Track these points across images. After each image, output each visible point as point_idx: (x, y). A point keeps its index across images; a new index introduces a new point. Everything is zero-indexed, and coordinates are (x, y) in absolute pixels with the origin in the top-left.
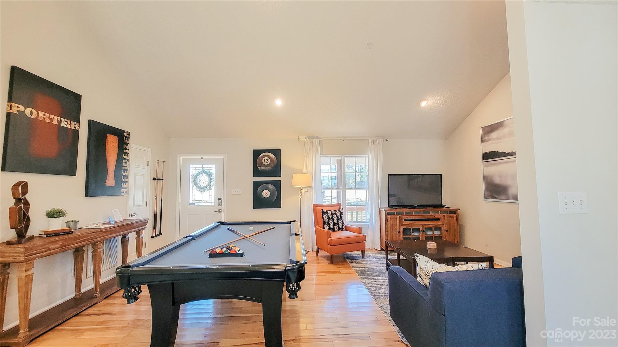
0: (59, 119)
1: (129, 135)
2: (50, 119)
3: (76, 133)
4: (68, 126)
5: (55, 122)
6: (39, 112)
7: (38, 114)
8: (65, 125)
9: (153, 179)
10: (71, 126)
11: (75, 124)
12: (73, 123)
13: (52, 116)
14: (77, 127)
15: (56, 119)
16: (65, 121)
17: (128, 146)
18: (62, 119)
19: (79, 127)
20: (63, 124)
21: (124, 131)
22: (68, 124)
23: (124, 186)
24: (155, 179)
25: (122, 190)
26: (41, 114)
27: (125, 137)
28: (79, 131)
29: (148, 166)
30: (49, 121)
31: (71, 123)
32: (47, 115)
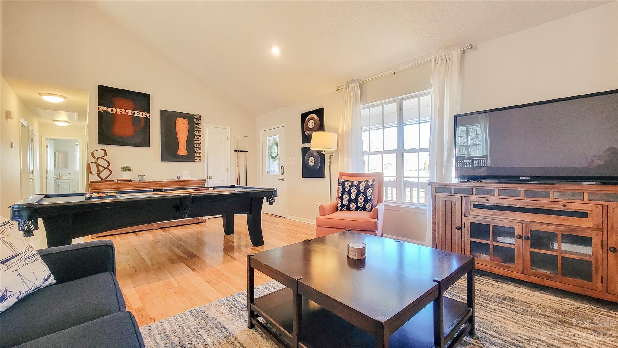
0: (133, 112)
1: (200, 117)
2: (125, 112)
3: (147, 120)
4: (140, 116)
5: (130, 114)
6: (117, 109)
7: (117, 110)
8: (138, 115)
9: (235, 151)
10: (142, 115)
11: (146, 114)
12: (144, 113)
13: (127, 111)
14: (148, 115)
15: (130, 112)
16: (138, 113)
17: (199, 125)
18: (135, 111)
19: (150, 115)
20: (136, 115)
21: (194, 115)
22: (140, 114)
23: (198, 155)
24: (236, 151)
25: (195, 158)
26: (119, 110)
27: (195, 119)
28: (150, 118)
29: (227, 140)
30: (125, 114)
31: (142, 113)
32: (123, 110)
